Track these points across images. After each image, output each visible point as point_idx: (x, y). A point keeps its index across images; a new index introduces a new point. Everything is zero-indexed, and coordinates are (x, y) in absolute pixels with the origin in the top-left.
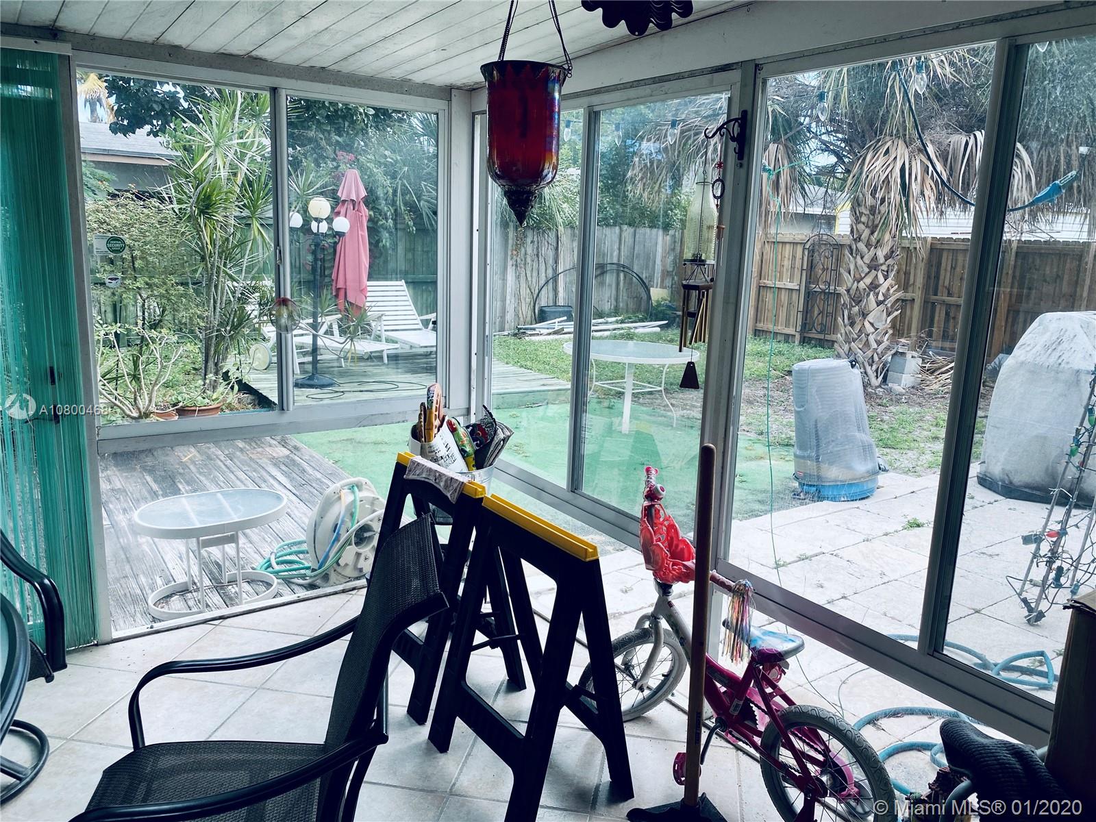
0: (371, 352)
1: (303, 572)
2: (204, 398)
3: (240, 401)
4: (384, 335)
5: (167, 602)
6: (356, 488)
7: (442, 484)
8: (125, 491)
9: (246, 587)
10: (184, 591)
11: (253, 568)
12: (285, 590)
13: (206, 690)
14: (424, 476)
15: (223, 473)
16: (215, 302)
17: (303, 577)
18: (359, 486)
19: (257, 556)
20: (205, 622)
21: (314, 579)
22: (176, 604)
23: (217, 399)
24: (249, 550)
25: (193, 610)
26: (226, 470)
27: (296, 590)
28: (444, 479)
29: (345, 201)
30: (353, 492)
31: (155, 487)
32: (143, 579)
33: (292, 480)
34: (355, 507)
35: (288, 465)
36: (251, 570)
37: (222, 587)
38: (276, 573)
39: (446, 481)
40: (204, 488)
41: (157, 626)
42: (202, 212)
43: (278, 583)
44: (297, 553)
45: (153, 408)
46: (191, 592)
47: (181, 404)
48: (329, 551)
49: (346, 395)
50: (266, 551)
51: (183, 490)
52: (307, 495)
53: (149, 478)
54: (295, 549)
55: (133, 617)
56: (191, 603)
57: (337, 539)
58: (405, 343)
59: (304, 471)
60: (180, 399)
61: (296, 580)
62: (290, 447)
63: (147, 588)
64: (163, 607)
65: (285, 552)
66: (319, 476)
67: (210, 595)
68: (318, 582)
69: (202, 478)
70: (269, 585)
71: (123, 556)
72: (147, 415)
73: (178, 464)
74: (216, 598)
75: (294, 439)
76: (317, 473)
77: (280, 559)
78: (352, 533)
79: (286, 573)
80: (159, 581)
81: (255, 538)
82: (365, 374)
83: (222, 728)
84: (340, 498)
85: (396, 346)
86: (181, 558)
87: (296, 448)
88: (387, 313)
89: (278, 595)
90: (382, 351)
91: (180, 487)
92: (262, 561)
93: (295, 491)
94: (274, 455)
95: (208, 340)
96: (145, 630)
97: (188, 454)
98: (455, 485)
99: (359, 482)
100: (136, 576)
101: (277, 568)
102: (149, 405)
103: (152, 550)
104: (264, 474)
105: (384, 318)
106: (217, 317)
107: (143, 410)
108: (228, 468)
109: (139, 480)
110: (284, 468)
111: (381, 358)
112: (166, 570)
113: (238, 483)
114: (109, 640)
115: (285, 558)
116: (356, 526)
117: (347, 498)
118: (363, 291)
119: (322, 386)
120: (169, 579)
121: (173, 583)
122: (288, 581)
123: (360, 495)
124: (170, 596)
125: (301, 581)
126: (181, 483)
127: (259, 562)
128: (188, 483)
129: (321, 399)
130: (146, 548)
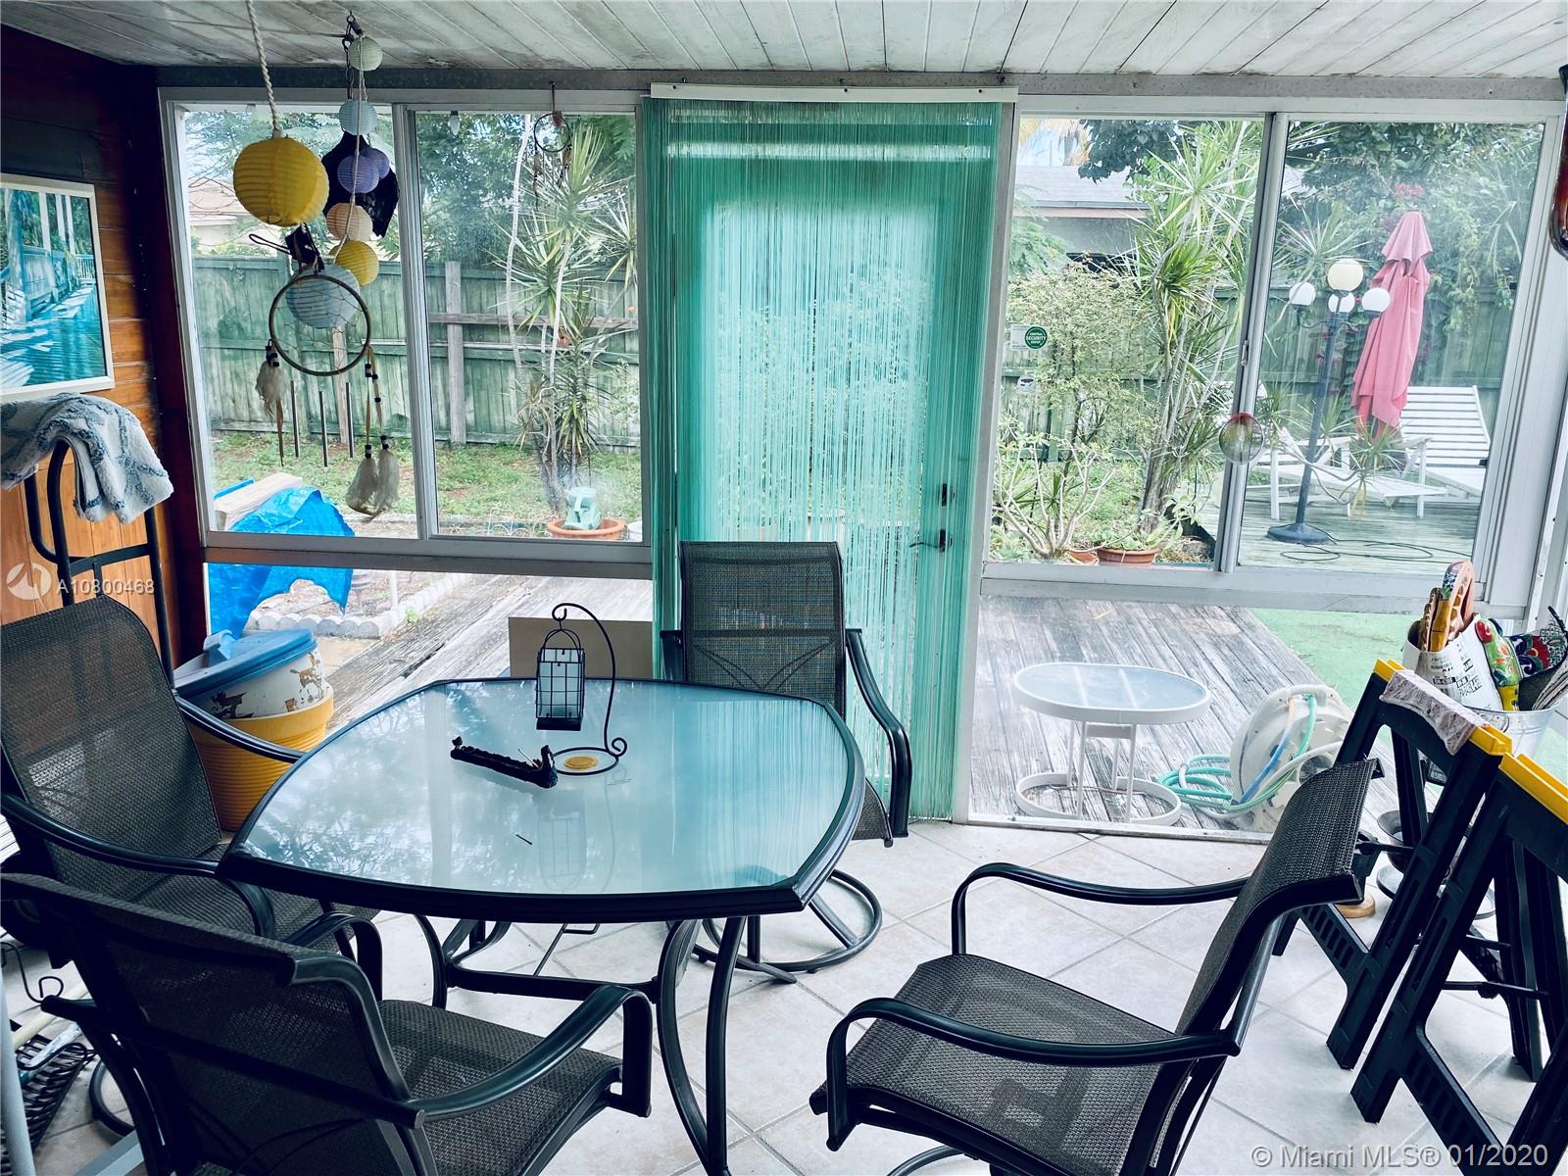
0: (1398, 498)
1: (1220, 801)
2: (1135, 539)
3: (1185, 548)
4: (1425, 471)
5: (1038, 794)
6: (1314, 701)
7: (1438, 720)
8: (1017, 644)
9: (1139, 801)
10: (1061, 786)
11: (1154, 779)
12: (1190, 819)
13: (1061, 918)
14: (1411, 702)
15: (1142, 644)
16: (1171, 409)
17: (1220, 809)
18: (1321, 698)
19: (1163, 765)
20: (1077, 832)
21: (1232, 815)
22: (1048, 799)
23: (1152, 543)
24: (1153, 753)
25: (1067, 813)
26: (1147, 640)
27: (1204, 824)
28: (1442, 714)
29: (1394, 261)
30: (1310, 706)
31: (1054, 646)
32: (1016, 757)
33: (1234, 670)
34: (1308, 729)
35: (1234, 648)
36: (1151, 782)
37: (1110, 794)
38: (1183, 794)
39: (1445, 717)
40: (1113, 659)
41: (1021, 820)
42: (1168, 286)
43: (1182, 808)
44: (1217, 773)
45: (1068, 544)
46: (1069, 789)
47: (1104, 544)
48: (1259, 781)
49: (1343, 559)
50: (1177, 760)
51: (1087, 657)
52: (1250, 696)
53: (1048, 634)
54: (1216, 767)
55: (997, 800)
56: (1067, 803)
57: (1274, 766)
58: (1458, 487)
59: (1255, 661)
60: (1104, 537)
61: (1207, 810)
62: (1242, 624)
63: (1019, 770)
64: (1032, 799)
65: (1201, 768)
66: (1275, 671)
67: (1092, 799)
68: (1238, 821)
69: (1114, 646)
70: (1170, 807)
71: (1000, 725)
72: (1059, 553)
73: (1088, 622)
74: (1097, 806)
75: (1250, 615)
76: (1272, 667)
77: (1193, 776)
78: (1298, 763)
79: (1197, 797)
80: (1035, 766)
81: (1165, 739)
82: (1380, 530)
83: (1069, 971)
84: (1287, 709)
85: (1442, 490)
86: (1065, 743)
87: (1251, 627)
88: (1435, 438)
89: (1178, 823)
90: (1416, 497)
91: (1084, 652)
92: (1167, 773)
93: (1234, 688)
94: (1218, 631)
95: (1154, 462)
96: (1005, 819)
97: (1103, 611)
98: (1459, 727)
99: (1321, 691)
100: (1009, 752)
101: (1185, 786)
102: (1064, 541)
103: (1034, 725)
104: (1198, 655)
105: (1429, 445)
106: (1170, 430)
107: (1055, 546)
108: (1150, 637)
109: (1037, 634)
110: (1226, 651)
111: (1415, 507)
112: (1045, 753)
113: (1160, 661)
114: (964, 821)
115: (1200, 776)
116: (1305, 755)
117: (1298, 711)
118: (1399, 401)
119: (1307, 541)
120: (1047, 766)
121: (1050, 772)
122: (1196, 809)
123: (1318, 710)
124: (1044, 787)
125: (1214, 813)
126: (1086, 647)
127: (1163, 773)
128: (1094, 649)
129: (1303, 561)
130: (1027, 720)
